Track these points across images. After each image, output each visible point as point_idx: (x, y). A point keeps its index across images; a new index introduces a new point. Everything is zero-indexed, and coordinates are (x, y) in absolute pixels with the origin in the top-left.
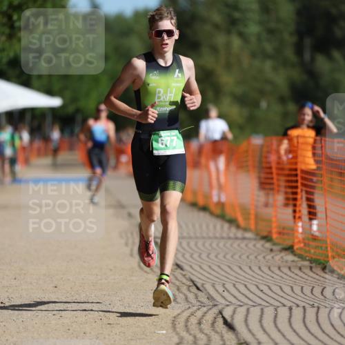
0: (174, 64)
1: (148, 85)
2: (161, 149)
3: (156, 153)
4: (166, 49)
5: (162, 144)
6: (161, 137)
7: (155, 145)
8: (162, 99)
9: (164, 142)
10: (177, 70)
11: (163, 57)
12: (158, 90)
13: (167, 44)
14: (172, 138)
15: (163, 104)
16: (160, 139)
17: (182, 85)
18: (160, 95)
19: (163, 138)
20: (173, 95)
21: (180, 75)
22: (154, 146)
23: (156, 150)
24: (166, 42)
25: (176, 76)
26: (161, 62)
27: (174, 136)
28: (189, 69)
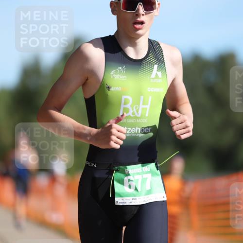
0: (151, 56)
1: (109, 88)
2: (128, 195)
3: (119, 201)
4: (140, 32)
5: (130, 187)
6: (128, 175)
7: (118, 187)
8: (130, 113)
9: (133, 184)
10: (156, 66)
11: (134, 45)
12: (124, 97)
13: (142, 23)
14: (145, 176)
15: (133, 121)
16: (126, 179)
17: (163, 92)
18: (128, 106)
19: (131, 178)
20: (148, 107)
21: (159, 73)
22: (116, 190)
23: (120, 196)
24: (142, 19)
25: (153, 75)
26: (131, 52)
27: (147, 173)
28: (174, 64)
